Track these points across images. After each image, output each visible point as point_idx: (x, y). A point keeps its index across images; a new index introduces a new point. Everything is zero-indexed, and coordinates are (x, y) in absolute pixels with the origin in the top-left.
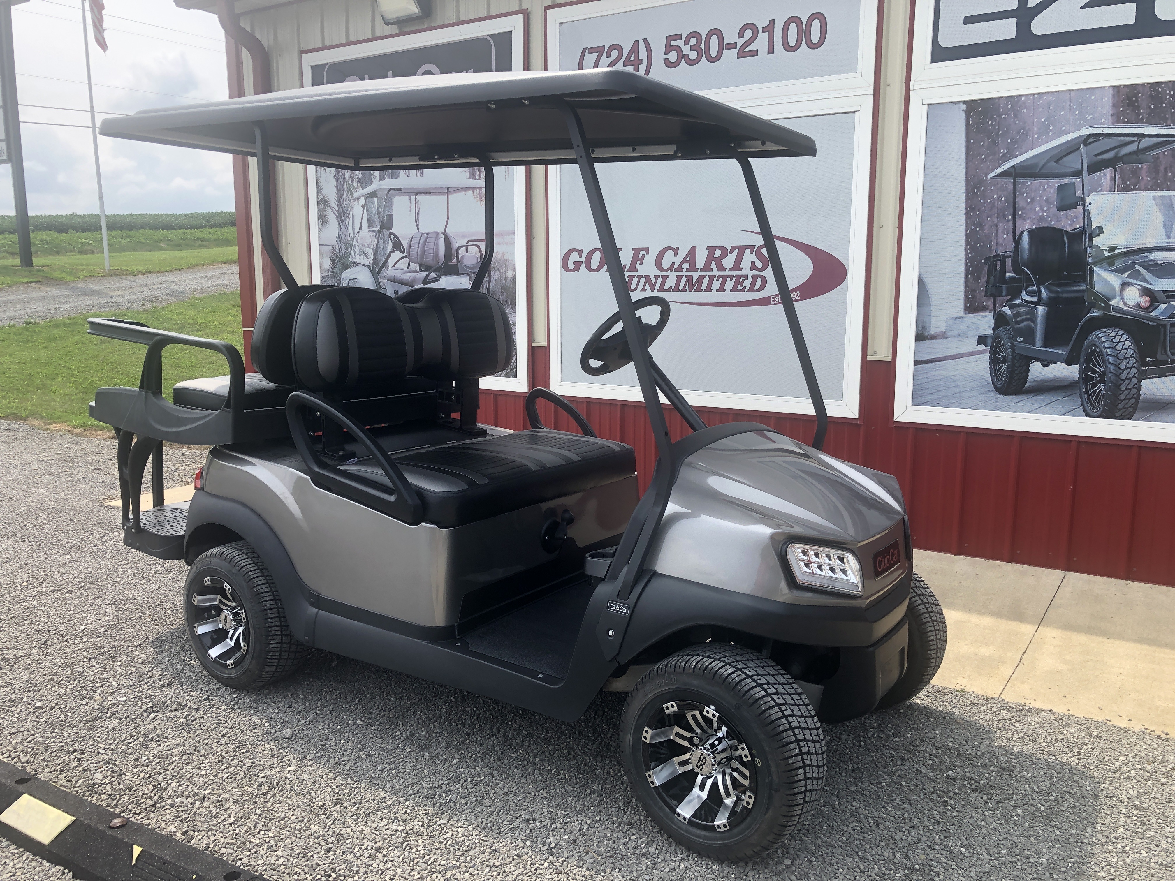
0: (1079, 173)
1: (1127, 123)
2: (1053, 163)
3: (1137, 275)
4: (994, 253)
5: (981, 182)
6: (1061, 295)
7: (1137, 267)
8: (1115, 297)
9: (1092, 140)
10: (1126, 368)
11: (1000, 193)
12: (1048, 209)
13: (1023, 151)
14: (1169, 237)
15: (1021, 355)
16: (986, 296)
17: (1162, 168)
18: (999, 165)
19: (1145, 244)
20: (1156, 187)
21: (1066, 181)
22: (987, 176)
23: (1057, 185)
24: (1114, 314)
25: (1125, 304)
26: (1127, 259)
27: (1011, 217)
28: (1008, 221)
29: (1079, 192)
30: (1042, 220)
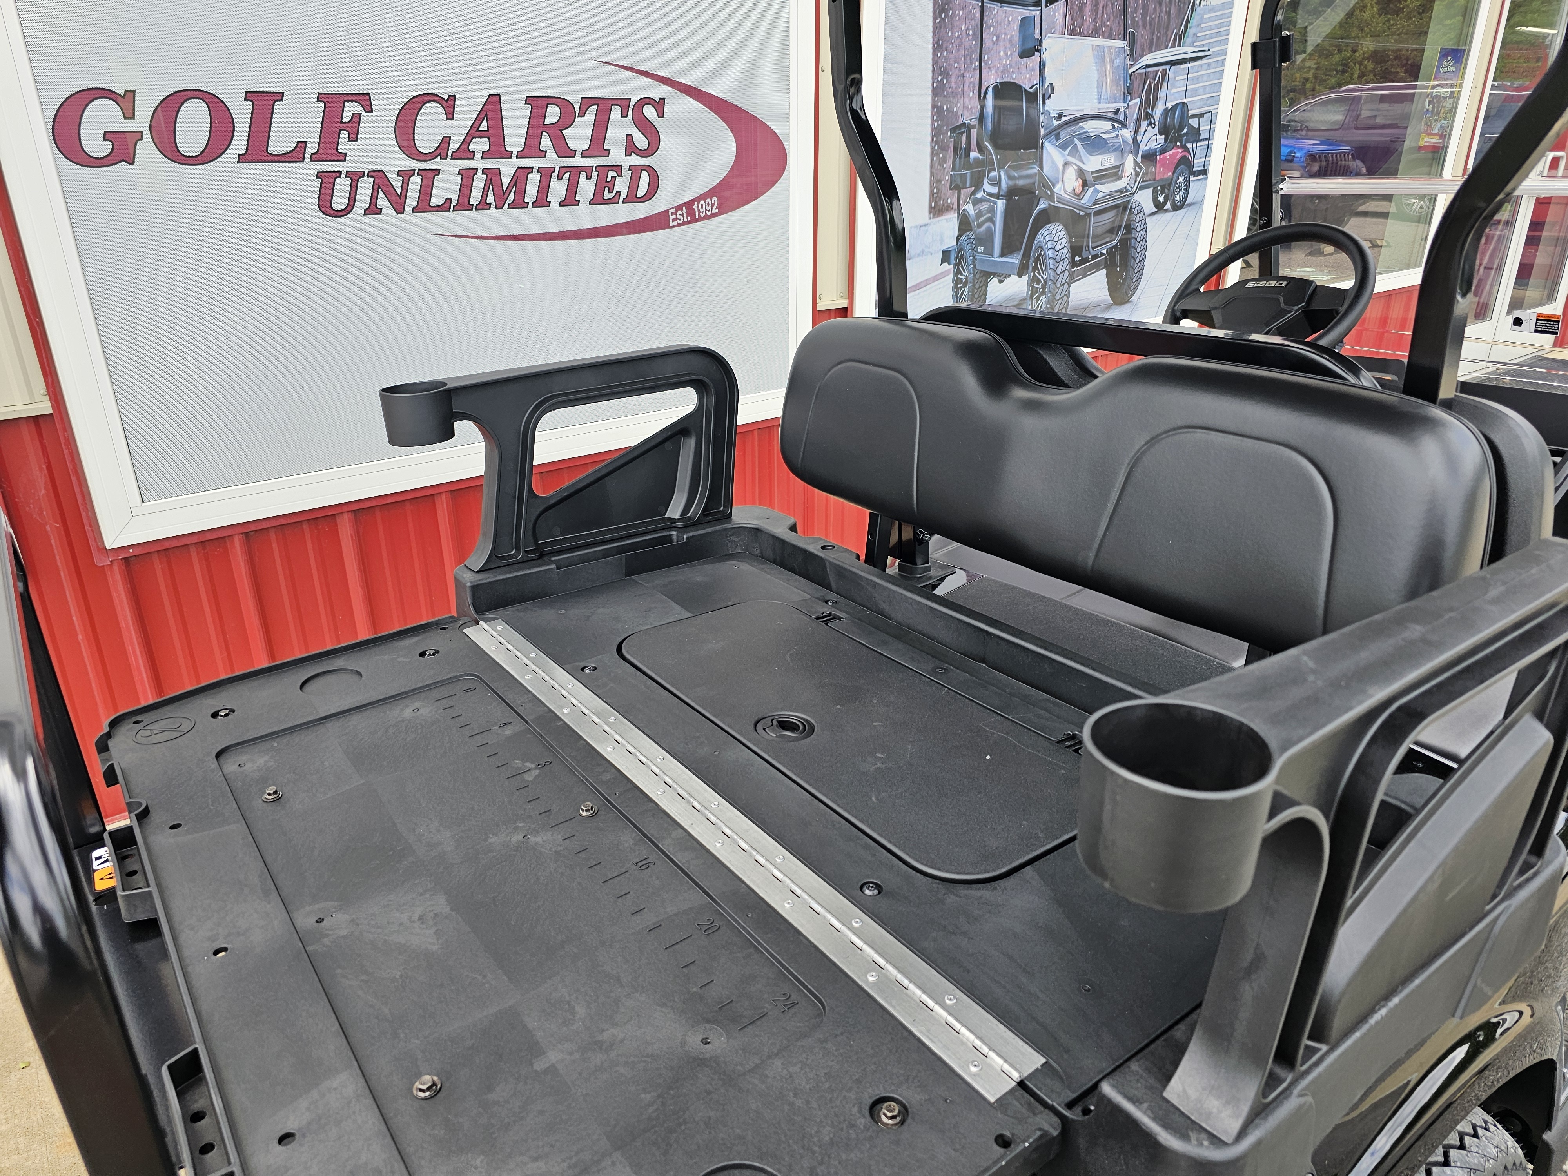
3: (1074, 152)
4: (960, 122)
5: (950, 2)
6: (1017, 182)
7: (1076, 141)
8: (1058, 182)
10: (1061, 273)
11: (968, 22)
12: (1011, 54)
14: (1099, 102)
15: (982, 271)
16: (951, 189)
17: (1100, 7)
19: (1083, 111)
20: (1095, 33)
21: (1027, 12)
23: (1020, 18)
24: (1057, 204)
25: (1065, 191)
26: (1069, 130)
27: (977, 64)
28: (974, 69)
29: (1037, 31)
30: (1005, 70)
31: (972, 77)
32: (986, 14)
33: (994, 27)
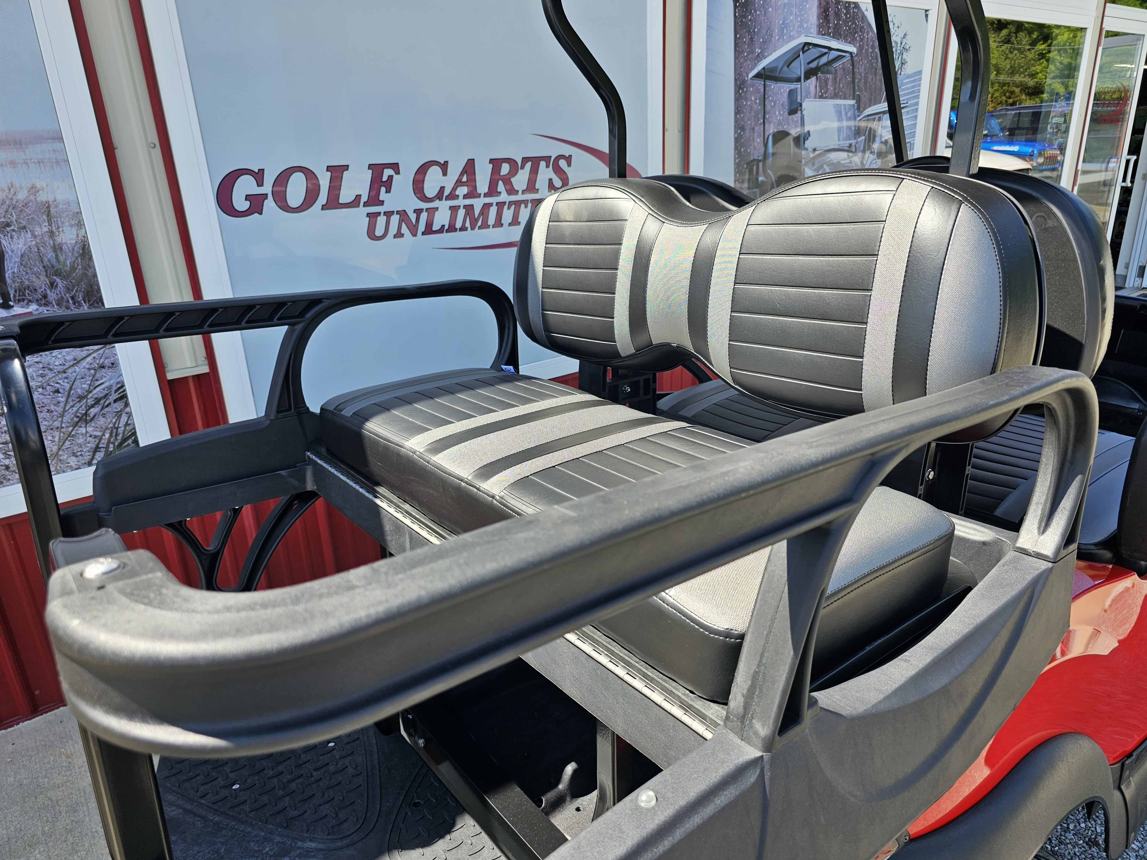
0: (798, 80)
1: (824, 35)
2: (785, 68)
4: (752, 158)
5: (744, 82)
7: (825, 166)
9: (806, 48)
11: (756, 95)
12: (783, 113)
13: (770, 52)
14: (839, 140)
17: (838, 79)
18: (756, 65)
19: (828, 146)
20: (835, 96)
21: (792, 86)
22: (747, 76)
23: (788, 90)
26: (821, 159)
27: (762, 121)
28: (760, 124)
29: (799, 98)
30: (780, 123)
31: (759, 129)
32: (767, 89)
33: (772, 97)
